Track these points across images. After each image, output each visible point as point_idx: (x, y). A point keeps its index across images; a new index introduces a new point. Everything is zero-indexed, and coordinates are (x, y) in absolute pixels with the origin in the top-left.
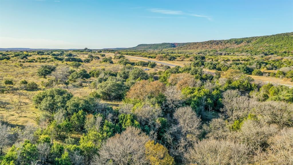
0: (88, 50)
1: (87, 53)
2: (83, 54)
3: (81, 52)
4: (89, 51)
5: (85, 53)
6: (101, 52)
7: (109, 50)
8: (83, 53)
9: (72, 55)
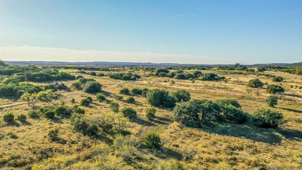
0: (241, 66)
1: (241, 71)
2: (234, 73)
3: (230, 69)
4: (244, 69)
5: (238, 71)
6: (264, 70)
7: (273, 67)
8: (233, 71)
9: (216, 77)
